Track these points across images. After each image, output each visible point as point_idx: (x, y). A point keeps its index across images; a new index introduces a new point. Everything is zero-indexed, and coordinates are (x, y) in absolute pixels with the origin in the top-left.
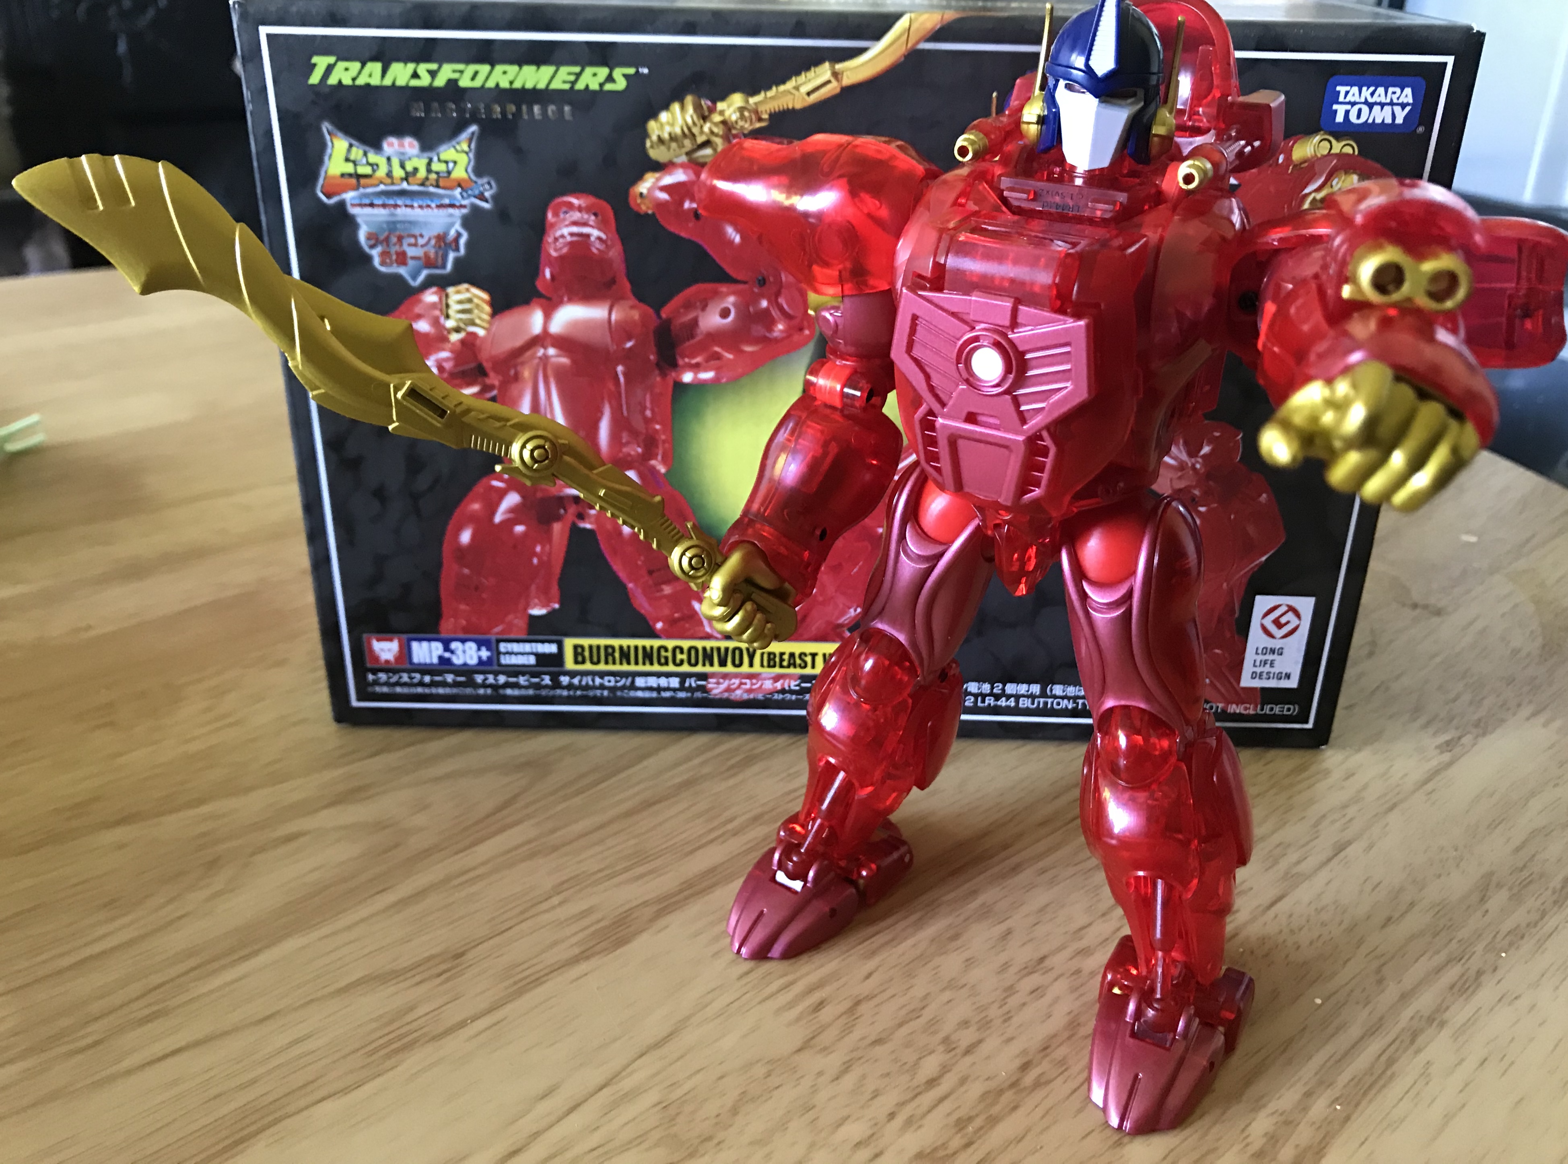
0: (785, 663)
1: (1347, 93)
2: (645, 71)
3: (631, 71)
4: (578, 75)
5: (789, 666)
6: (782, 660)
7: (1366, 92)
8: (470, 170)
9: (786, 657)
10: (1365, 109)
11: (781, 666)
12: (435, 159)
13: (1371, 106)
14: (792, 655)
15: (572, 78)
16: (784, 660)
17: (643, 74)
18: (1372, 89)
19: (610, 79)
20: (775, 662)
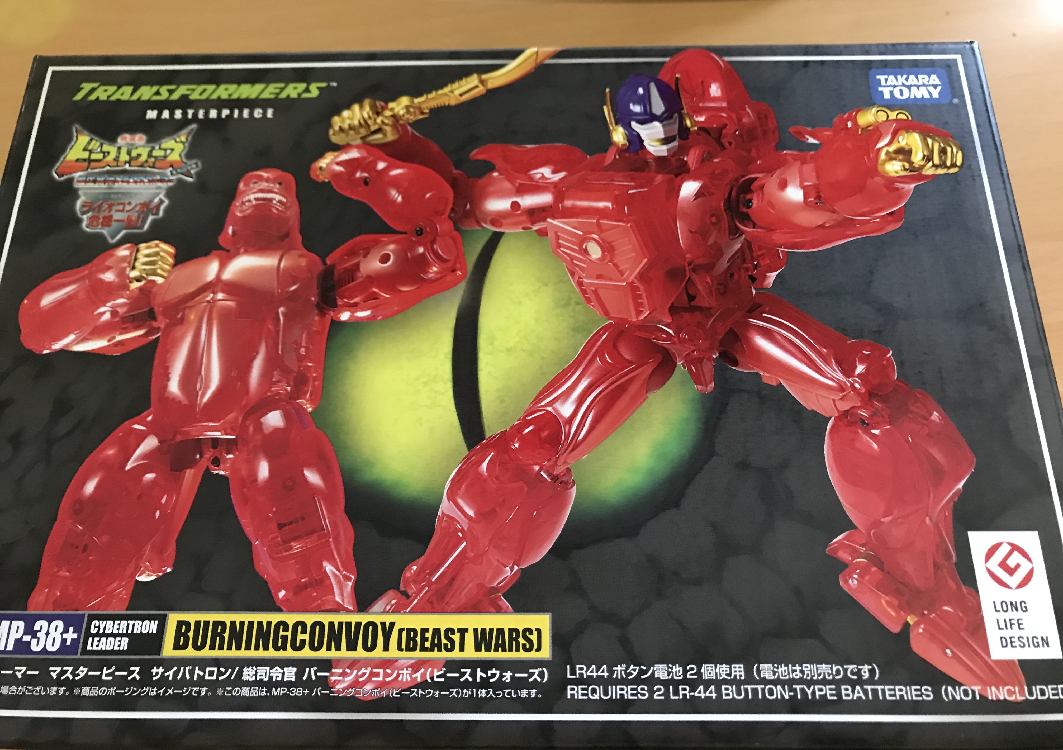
0: (427, 644)
1: (886, 80)
2: (335, 84)
3: (324, 85)
4: (282, 89)
5: (432, 650)
6: (424, 639)
7: (901, 79)
8: (183, 155)
9: (429, 635)
10: (905, 90)
11: (423, 649)
12: (157, 147)
13: (909, 87)
14: (437, 631)
15: (278, 91)
16: (427, 639)
17: (333, 87)
18: (905, 76)
19: (307, 90)
20: (415, 642)
